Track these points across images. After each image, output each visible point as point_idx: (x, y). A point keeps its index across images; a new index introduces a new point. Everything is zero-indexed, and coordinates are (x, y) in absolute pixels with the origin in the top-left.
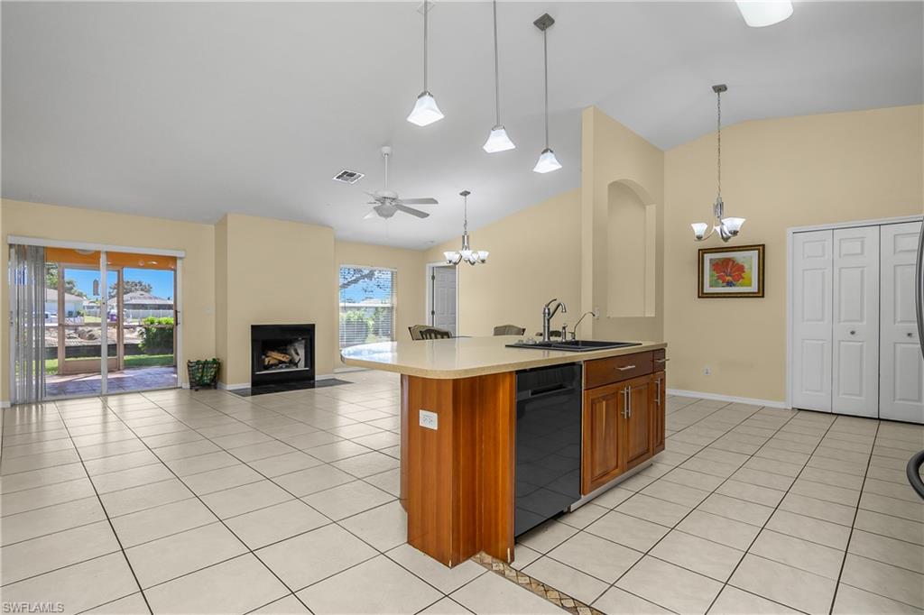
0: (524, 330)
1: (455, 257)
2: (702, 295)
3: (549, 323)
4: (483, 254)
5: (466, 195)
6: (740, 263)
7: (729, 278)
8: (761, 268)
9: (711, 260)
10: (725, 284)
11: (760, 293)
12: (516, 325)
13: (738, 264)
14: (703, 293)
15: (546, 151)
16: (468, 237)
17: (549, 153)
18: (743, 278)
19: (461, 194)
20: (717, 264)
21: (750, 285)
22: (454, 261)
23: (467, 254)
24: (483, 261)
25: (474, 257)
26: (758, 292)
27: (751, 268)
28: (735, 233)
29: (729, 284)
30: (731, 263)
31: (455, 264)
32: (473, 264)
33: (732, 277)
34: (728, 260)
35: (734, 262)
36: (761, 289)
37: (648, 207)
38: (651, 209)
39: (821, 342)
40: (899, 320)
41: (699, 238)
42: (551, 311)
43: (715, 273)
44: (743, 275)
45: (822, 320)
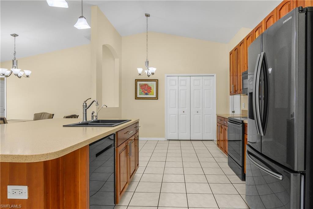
0: (53, 115)
1: (7, 72)
2: (137, 98)
3: (86, 111)
4: (28, 72)
5: (15, 36)
6: (150, 86)
7: (146, 92)
8: (157, 88)
9: (140, 84)
10: (145, 94)
11: (157, 98)
12: (48, 112)
13: (149, 86)
14: (137, 97)
15: (82, 17)
16: (17, 61)
17: (83, 19)
18: (151, 92)
19: (12, 35)
20: (142, 86)
21: (153, 95)
22: (6, 74)
23: (16, 71)
24: (28, 76)
25: (20, 73)
26: (156, 98)
27: (154, 88)
28: (153, 74)
29: (146, 94)
30: (147, 86)
31: (7, 76)
32: (20, 77)
33: (147, 91)
34: (146, 85)
35: (148, 85)
36: (157, 96)
37: (115, 59)
38: (117, 60)
39: (175, 115)
40: (195, 107)
41: (140, 74)
42: (88, 106)
43: (141, 89)
44: (151, 91)
45: (175, 108)
